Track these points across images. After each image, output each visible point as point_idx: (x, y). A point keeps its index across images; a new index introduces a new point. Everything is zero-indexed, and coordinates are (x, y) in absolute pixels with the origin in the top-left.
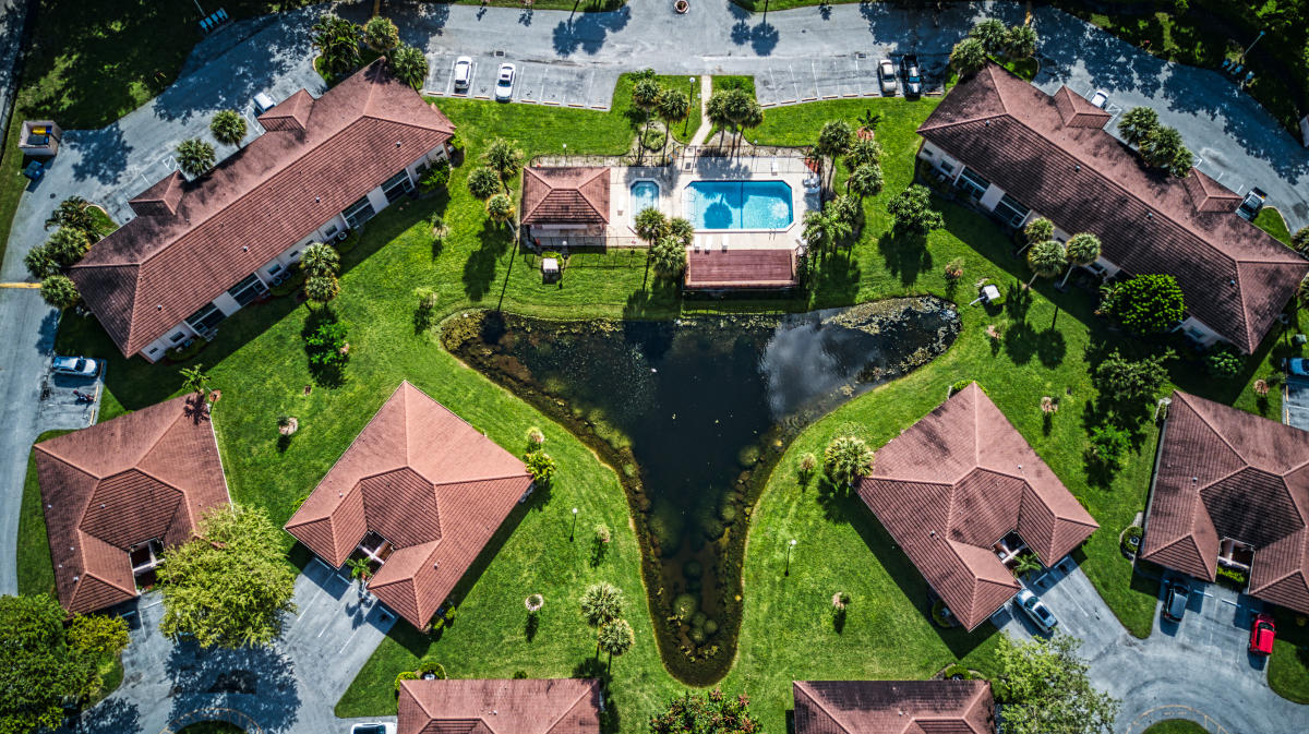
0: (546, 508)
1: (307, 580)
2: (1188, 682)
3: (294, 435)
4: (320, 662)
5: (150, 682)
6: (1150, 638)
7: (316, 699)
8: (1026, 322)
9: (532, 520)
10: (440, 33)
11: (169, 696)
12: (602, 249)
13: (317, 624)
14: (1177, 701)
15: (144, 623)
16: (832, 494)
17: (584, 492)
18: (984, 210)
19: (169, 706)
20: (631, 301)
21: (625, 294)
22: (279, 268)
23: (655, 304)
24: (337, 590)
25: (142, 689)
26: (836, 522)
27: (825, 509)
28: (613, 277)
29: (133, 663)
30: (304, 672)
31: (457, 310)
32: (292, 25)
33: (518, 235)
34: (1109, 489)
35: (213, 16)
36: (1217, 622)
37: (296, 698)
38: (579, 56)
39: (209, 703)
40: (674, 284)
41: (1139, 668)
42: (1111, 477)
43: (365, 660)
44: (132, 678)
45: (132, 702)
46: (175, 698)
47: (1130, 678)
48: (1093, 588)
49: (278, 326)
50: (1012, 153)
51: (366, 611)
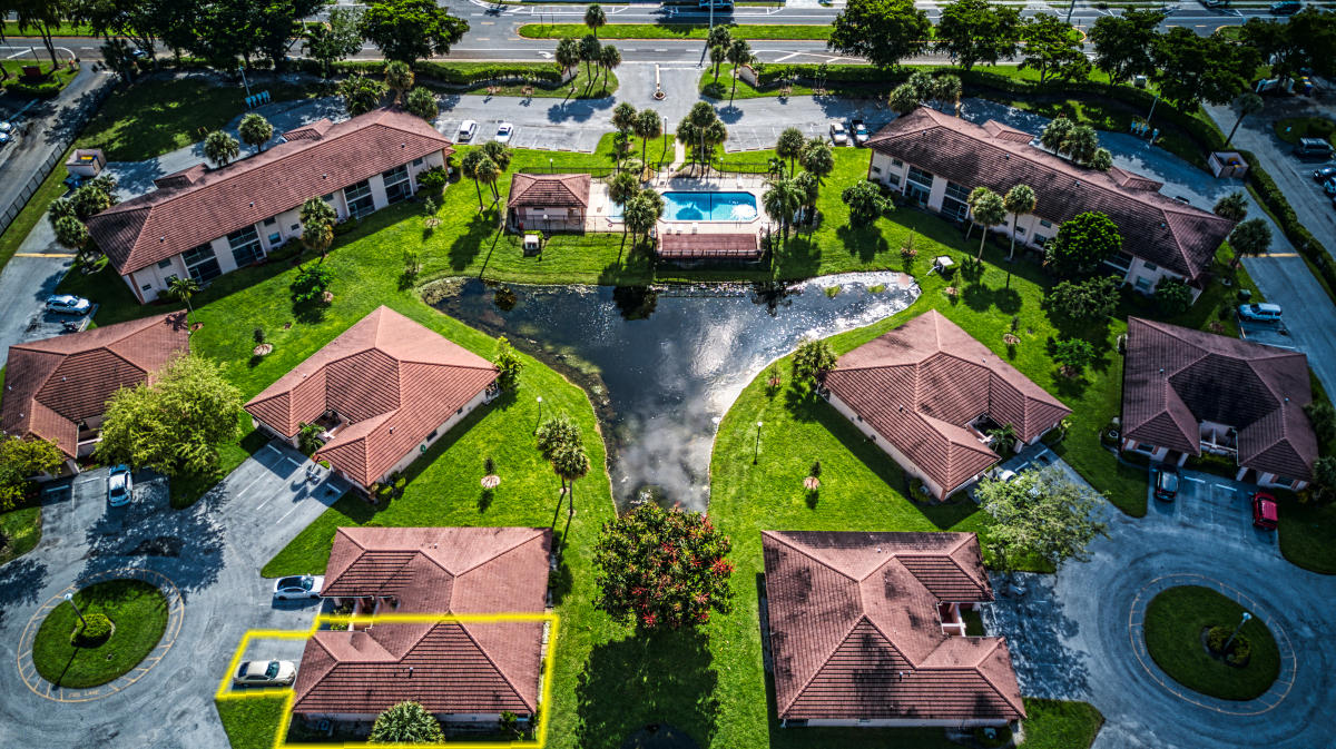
0: (511, 410)
1: (256, 463)
2: (1195, 554)
3: (267, 355)
4: (254, 531)
5: (66, 546)
6: (1147, 517)
7: (243, 562)
8: (981, 283)
9: (496, 418)
10: (451, 110)
11: (84, 559)
12: (581, 233)
13: (257, 499)
14: (1188, 571)
15: (76, 496)
16: (799, 401)
17: (550, 400)
18: (932, 212)
19: (83, 567)
20: (606, 271)
21: (600, 267)
22: (278, 239)
23: (629, 274)
24: (284, 470)
25: (56, 553)
26: (804, 422)
27: (792, 412)
28: (590, 253)
29: (53, 530)
30: (234, 539)
31: (441, 277)
32: (325, 104)
33: (504, 224)
34: (1081, 399)
35: (258, 95)
36: (1215, 504)
37: (221, 561)
38: (569, 124)
39: (125, 564)
40: (647, 259)
41: (1139, 542)
42: (1083, 391)
43: (303, 528)
44: (48, 542)
45: (41, 562)
46: (90, 560)
47: (1131, 550)
48: (1078, 476)
49: (269, 282)
50: (948, 151)
51: (311, 488)
